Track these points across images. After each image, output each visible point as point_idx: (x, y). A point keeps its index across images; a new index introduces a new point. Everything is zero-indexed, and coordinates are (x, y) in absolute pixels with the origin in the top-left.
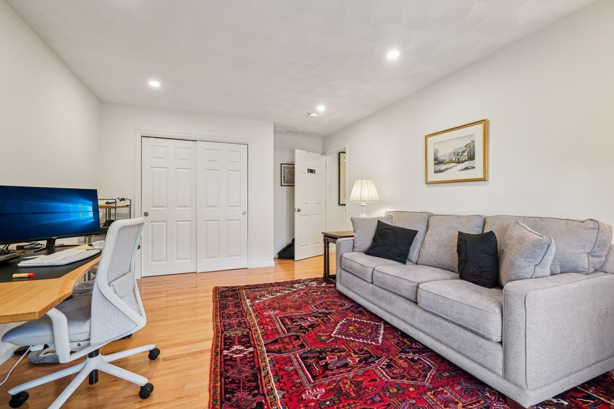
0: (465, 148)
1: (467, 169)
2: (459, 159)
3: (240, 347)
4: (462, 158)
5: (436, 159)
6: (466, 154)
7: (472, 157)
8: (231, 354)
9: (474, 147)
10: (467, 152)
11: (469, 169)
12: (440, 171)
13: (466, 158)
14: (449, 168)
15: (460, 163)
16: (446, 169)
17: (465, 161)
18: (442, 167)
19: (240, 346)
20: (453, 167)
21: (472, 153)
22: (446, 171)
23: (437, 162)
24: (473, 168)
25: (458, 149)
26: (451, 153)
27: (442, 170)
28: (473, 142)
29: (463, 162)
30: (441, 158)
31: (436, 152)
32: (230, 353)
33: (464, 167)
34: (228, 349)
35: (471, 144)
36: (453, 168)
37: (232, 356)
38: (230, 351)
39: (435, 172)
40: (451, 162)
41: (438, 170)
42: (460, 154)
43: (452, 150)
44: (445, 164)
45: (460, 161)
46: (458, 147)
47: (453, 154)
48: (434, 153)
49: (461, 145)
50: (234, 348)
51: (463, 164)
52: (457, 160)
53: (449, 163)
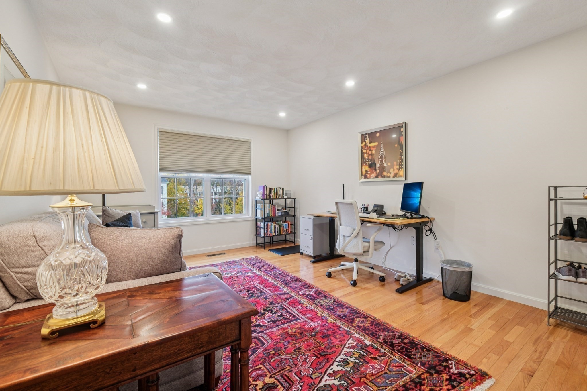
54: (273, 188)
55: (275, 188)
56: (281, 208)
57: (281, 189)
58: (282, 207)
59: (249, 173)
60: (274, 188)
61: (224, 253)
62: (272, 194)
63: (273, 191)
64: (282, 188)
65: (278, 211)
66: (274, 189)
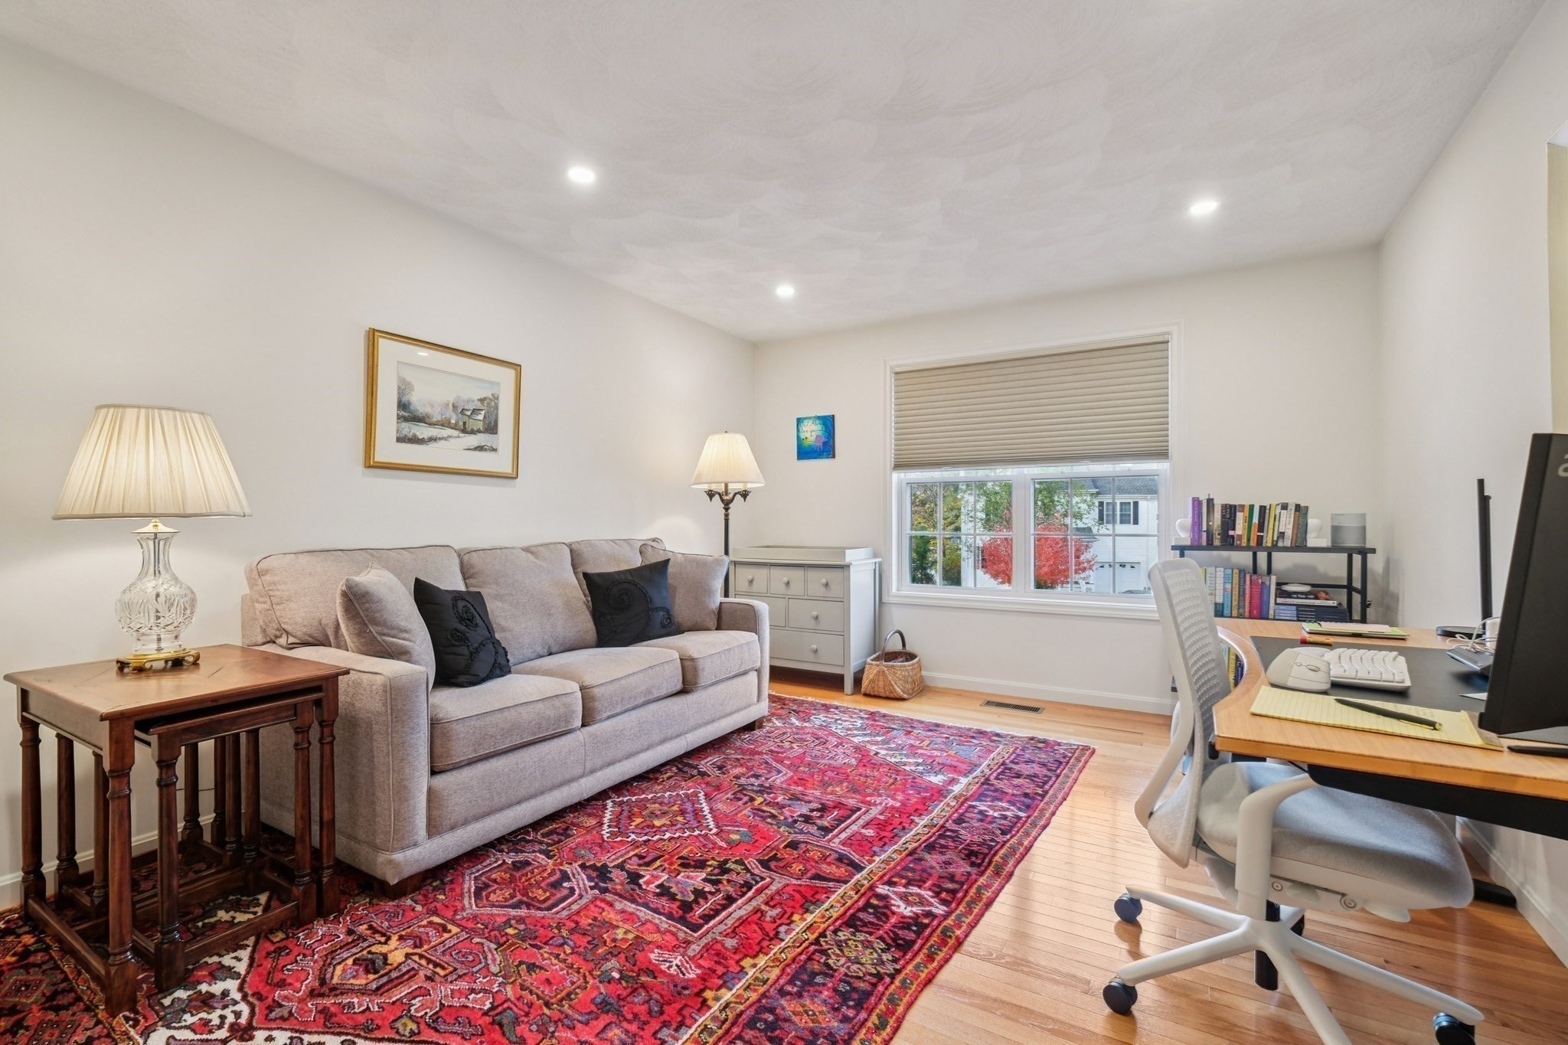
0: (479, 405)
1: (480, 448)
2: (464, 423)
3: (899, 906)
4: (472, 424)
5: (403, 406)
6: (481, 417)
7: (492, 428)
8: (932, 900)
9: (496, 408)
10: (483, 412)
11: (486, 450)
12: (414, 440)
13: (480, 426)
14: (440, 439)
15: (467, 433)
16: (432, 439)
17: (479, 431)
18: (423, 431)
19: (894, 908)
20: (450, 437)
21: (493, 419)
22: (433, 445)
23: (406, 414)
24: (494, 450)
25: (464, 401)
26: (448, 404)
27: (420, 437)
28: (496, 398)
29: (473, 432)
30: (421, 409)
31: (404, 388)
32: (931, 904)
33: (476, 444)
34: (929, 914)
35: (491, 400)
36: (451, 440)
37: (933, 897)
38: (927, 909)
39: (399, 440)
40: (445, 424)
41: (410, 435)
42: (469, 413)
43: (452, 400)
44: (431, 424)
45: (469, 428)
46: (465, 397)
47: (451, 405)
48: (399, 388)
49: (472, 394)
50: (911, 911)
51: (473, 437)
52: (461, 423)
53: (442, 425)
54: (1242, 507)
55: (1252, 507)
56: (1306, 589)
57: (1292, 507)
58: (1313, 586)
59: (1162, 454)
60: (1247, 503)
61: (1035, 710)
62: (1240, 529)
63: (1240, 517)
64: (1292, 502)
65: (1279, 600)
66: (1247, 510)
